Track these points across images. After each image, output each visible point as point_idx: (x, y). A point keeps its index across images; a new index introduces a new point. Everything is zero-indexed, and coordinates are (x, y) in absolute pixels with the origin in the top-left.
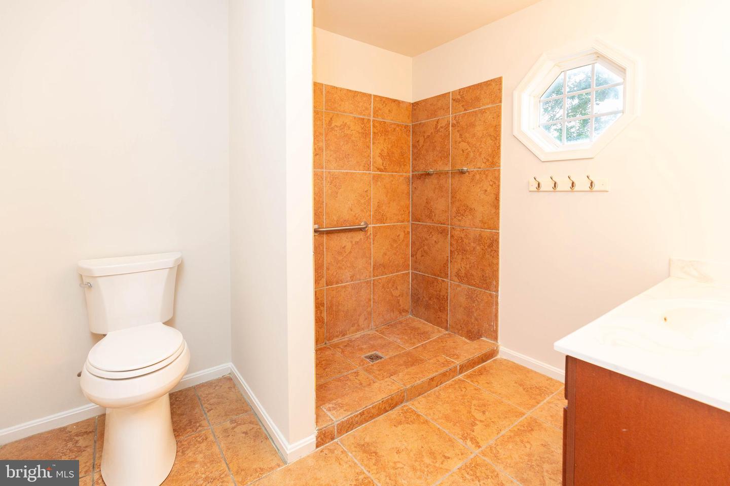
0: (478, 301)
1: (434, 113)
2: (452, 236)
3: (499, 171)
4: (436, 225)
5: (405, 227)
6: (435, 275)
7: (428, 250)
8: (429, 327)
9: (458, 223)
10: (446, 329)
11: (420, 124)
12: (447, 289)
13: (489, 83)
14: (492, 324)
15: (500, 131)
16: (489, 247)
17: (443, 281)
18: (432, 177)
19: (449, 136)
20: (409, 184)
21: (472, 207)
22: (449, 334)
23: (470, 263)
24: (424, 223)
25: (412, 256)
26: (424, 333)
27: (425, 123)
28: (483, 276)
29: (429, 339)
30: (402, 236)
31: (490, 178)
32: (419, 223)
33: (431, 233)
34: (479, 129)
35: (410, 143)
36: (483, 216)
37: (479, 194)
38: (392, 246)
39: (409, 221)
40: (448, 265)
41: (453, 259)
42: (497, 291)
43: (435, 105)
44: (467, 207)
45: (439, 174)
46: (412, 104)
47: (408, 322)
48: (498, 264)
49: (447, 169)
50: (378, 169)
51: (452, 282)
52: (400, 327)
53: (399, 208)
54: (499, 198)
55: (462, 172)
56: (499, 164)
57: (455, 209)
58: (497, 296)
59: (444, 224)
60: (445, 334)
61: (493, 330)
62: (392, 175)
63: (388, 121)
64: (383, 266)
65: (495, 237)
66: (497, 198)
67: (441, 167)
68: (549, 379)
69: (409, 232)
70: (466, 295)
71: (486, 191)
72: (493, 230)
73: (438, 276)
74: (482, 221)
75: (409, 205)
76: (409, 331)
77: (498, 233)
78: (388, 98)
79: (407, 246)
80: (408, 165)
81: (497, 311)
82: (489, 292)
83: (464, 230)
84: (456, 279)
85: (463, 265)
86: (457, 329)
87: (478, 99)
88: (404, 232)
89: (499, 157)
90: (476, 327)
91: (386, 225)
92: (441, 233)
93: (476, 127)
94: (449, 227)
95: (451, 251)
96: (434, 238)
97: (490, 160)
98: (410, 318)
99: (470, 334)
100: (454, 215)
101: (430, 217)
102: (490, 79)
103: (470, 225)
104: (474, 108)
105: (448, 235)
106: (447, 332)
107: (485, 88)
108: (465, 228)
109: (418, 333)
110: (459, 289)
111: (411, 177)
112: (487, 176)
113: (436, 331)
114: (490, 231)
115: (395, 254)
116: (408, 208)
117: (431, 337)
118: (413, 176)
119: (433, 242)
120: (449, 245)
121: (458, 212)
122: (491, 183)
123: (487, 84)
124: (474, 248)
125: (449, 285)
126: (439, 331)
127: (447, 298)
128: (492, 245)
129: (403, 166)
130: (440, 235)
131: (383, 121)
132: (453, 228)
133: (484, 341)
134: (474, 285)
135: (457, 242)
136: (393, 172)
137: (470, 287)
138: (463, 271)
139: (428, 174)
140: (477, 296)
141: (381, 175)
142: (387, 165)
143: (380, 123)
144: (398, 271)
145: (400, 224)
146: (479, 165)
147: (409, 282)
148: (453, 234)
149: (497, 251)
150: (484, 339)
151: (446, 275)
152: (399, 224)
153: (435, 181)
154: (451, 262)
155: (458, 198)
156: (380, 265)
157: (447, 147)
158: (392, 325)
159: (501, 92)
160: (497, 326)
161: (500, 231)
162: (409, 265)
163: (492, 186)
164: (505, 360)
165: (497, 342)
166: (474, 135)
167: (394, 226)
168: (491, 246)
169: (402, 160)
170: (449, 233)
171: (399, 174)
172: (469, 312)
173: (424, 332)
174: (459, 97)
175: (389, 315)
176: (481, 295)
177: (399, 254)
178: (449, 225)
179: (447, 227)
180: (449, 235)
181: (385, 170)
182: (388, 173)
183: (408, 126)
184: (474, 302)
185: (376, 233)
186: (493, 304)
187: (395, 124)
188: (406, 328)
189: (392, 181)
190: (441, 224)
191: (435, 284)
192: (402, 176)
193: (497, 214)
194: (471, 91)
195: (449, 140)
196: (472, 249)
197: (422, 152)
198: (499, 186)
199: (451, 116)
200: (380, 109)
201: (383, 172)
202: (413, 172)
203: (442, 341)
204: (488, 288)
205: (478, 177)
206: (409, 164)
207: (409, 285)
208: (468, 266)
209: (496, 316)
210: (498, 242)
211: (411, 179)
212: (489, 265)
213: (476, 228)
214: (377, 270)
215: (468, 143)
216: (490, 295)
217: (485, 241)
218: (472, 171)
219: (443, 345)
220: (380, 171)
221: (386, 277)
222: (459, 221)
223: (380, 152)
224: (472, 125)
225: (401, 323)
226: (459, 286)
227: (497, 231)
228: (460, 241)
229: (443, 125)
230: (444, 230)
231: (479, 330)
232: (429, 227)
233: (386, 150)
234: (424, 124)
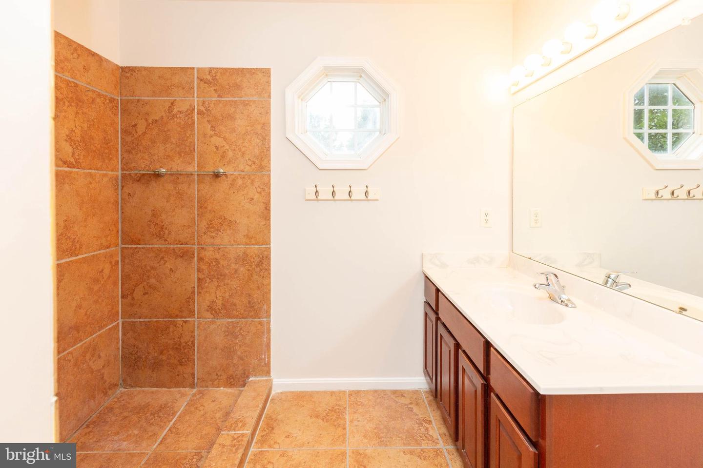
0: (242, 335)
1: (167, 90)
2: (200, 259)
3: (269, 176)
4: (172, 246)
5: (111, 256)
6: (171, 317)
7: (158, 284)
8: (164, 395)
9: (209, 241)
10: (192, 386)
11: (138, 101)
12: (193, 332)
13: (254, 71)
14: (263, 357)
15: (270, 130)
16: (257, 266)
17: (186, 322)
18: (163, 179)
19: (194, 126)
20: (118, 188)
21: (233, 219)
22: (200, 392)
23: (230, 290)
24: (148, 246)
25: (123, 297)
26: (162, 408)
27: (149, 101)
28: (249, 302)
29: (174, 414)
30: (107, 271)
31: (257, 184)
32: (138, 246)
33: (163, 258)
34: (241, 123)
35: (118, 126)
36: (248, 230)
37: (242, 204)
38: (91, 289)
39: (117, 245)
40: (194, 299)
41: (202, 288)
42: (269, 316)
43: (167, 80)
44: (225, 219)
45: (176, 177)
46: (122, 68)
47: (123, 402)
48: (269, 284)
49: (190, 169)
50: (65, 163)
51: (202, 320)
52: (114, 418)
53: (101, 226)
54: (269, 207)
55: (217, 176)
56: (270, 168)
57: (204, 223)
58: (269, 323)
59: (187, 244)
60: (194, 395)
61: (265, 364)
62: (90, 174)
63: (82, 83)
64: (77, 328)
65: (266, 253)
66: (267, 208)
67: (178, 165)
68: (332, 393)
69: (118, 261)
70: (225, 332)
71: (252, 199)
72: (262, 245)
73: (177, 316)
74: (247, 236)
75: (117, 222)
76: (135, 418)
77: (270, 248)
78: (83, 47)
79: (115, 283)
80: (114, 158)
81: (269, 339)
82: (259, 320)
83: (220, 249)
84: (208, 314)
85: (219, 294)
86: (211, 381)
87: (238, 87)
88: (111, 262)
89: (269, 161)
90: (241, 368)
91: (80, 257)
92: (181, 257)
93: (236, 121)
94: (196, 247)
95: (199, 279)
96: (169, 265)
97: (257, 162)
98: (122, 394)
99: (232, 380)
100: (203, 231)
101: (159, 236)
102: (256, 67)
103: (230, 241)
104: (233, 96)
105: (194, 258)
106: (195, 390)
107: (248, 76)
108: (221, 246)
109: (151, 414)
110: (213, 326)
111: (120, 177)
112: (253, 181)
113: (178, 396)
114: (258, 246)
115: (96, 302)
116: (115, 224)
117: (176, 409)
118: (124, 177)
119: (167, 271)
120: (196, 270)
121: (210, 226)
122: (259, 190)
123: (252, 72)
124: (236, 271)
125: (196, 326)
126: (183, 395)
127: (193, 343)
128: (263, 263)
129: (107, 161)
130: (179, 259)
131: (74, 83)
132: (203, 248)
133: (255, 382)
134: (237, 317)
135: (210, 265)
136: (91, 169)
137: (230, 320)
138: (219, 302)
139: (158, 176)
140: (241, 329)
141: (71, 172)
142: (82, 157)
143: (68, 83)
144: (101, 328)
145: (104, 251)
146: (241, 167)
147: (118, 339)
148: (202, 255)
149: (268, 270)
150: (252, 379)
151: (191, 313)
152: (101, 251)
153: (170, 187)
154: (199, 293)
155: (209, 208)
156: (71, 328)
157: (190, 140)
158: (95, 422)
159: (270, 85)
160: (269, 358)
161: (271, 246)
162: (118, 312)
163: (260, 193)
164: (282, 393)
165: (270, 377)
166: (233, 130)
167: (94, 256)
168: (260, 264)
169: (107, 151)
170: (196, 255)
171: (101, 172)
172: (228, 352)
173: (161, 406)
174: (209, 77)
175: (87, 407)
176: (247, 326)
177: (103, 301)
178: (195, 244)
179: (191, 248)
180: (196, 259)
181: (77, 165)
182: (83, 171)
183: (114, 99)
184: (236, 337)
185: (63, 275)
186: (263, 333)
187: (94, 92)
188: (126, 414)
189: (91, 183)
190: (182, 244)
191: (171, 329)
192: (105, 175)
193: (268, 227)
194: (228, 74)
195: (194, 130)
196: (233, 272)
197: (143, 142)
198: (269, 194)
199: (196, 99)
200: (67, 59)
201: (74, 167)
202: (123, 169)
203: (196, 408)
204: (257, 316)
205: (240, 182)
206: (117, 158)
207: (118, 343)
208: (227, 295)
209: (268, 346)
210: (269, 259)
211: (120, 181)
212: (258, 287)
213: (238, 244)
214: (64, 339)
215: (225, 139)
216: (260, 323)
217: (252, 260)
218: (231, 175)
219: (202, 412)
220: (68, 166)
221: (82, 346)
222: (213, 237)
223: (67, 133)
224: (231, 117)
225: (110, 409)
226: (213, 322)
227: (268, 246)
228: (214, 264)
229: (184, 109)
230: (187, 251)
231: (244, 370)
232: (160, 250)
233: (78, 132)
234: (146, 103)
